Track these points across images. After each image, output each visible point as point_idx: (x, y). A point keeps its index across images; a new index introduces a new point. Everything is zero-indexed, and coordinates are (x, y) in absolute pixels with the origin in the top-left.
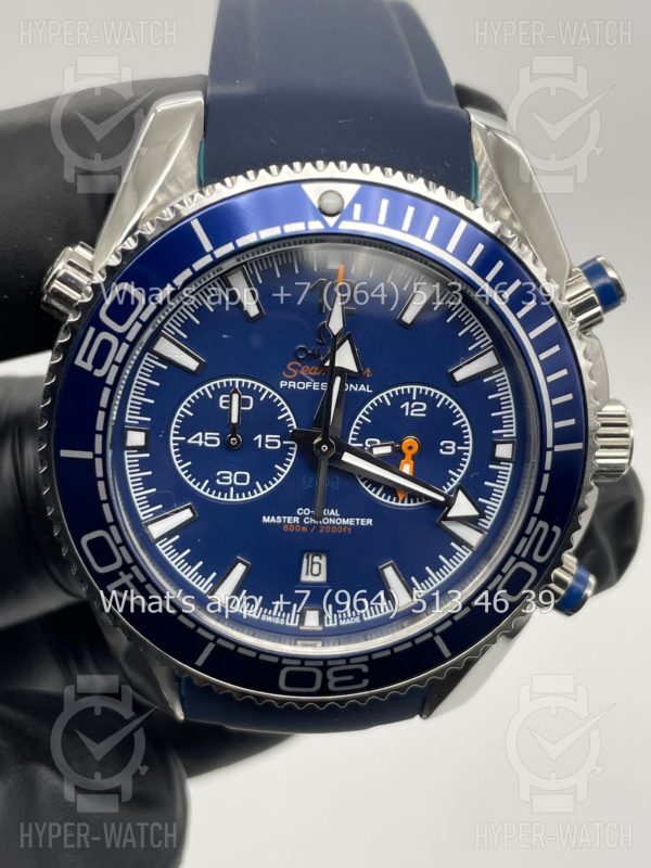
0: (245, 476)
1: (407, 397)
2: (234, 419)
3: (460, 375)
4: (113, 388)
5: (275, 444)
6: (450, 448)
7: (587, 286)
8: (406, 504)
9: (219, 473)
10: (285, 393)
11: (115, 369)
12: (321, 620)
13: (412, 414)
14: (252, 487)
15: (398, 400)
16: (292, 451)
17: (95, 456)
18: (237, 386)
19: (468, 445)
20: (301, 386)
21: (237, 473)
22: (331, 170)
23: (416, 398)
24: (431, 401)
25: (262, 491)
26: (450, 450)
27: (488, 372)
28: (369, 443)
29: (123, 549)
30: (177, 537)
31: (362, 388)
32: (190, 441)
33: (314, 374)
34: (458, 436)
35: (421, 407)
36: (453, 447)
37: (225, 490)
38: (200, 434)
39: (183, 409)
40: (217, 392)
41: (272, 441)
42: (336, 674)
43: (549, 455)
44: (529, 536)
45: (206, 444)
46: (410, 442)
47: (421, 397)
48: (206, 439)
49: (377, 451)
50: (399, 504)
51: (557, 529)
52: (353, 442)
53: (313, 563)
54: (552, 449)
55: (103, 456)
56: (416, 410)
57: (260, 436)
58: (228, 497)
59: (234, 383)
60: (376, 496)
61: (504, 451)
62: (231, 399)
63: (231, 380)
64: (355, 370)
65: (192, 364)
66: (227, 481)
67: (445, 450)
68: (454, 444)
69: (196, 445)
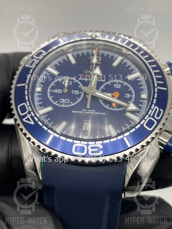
0: (68, 100)
1: (115, 83)
5: (77, 93)
8: (115, 110)
9: (61, 100)
11: (35, 65)
13: (117, 87)
14: (70, 103)
15: (112, 84)
16: (82, 95)
17: (26, 84)
19: (133, 95)
20: (85, 79)
21: (66, 100)
23: (118, 83)
24: (122, 84)
25: (73, 104)
26: (128, 96)
27: (138, 78)
30: (47, 115)
31: (102, 81)
32: (53, 91)
34: (131, 93)
35: (119, 85)
37: (62, 104)
38: (56, 90)
43: (156, 89)
44: (152, 110)
45: (58, 92)
46: (116, 93)
50: (113, 110)
51: (161, 110)
53: (87, 126)
54: (157, 87)
55: (28, 84)
57: (73, 91)
58: (63, 106)
60: (107, 107)
63: (66, 78)
64: (100, 74)
66: (63, 101)
67: (126, 96)
68: (129, 95)
69: (55, 93)
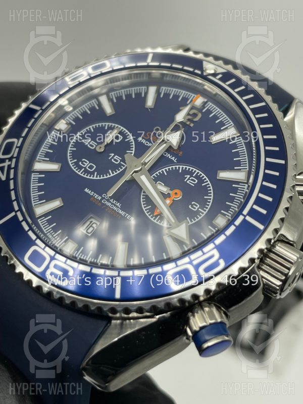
0: (93, 167)
1: (191, 173)
5: (117, 161)
8: (155, 221)
9: (83, 160)
13: (188, 182)
14: (92, 173)
15: (186, 172)
16: (122, 168)
20: (147, 143)
21: (91, 164)
23: (194, 175)
24: (201, 181)
25: (95, 177)
26: (195, 208)
28: (159, 183)
30: (43, 176)
31: (173, 158)
32: (83, 141)
35: (195, 181)
36: (197, 208)
37: (80, 168)
38: (89, 140)
39: (91, 127)
41: (116, 159)
45: (89, 146)
47: (197, 177)
48: (90, 143)
49: (160, 188)
50: (152, 219)
51: (222, 263)
56: (190, 181)
57: (113, 154)
58: (79, 172)
60: (144, 209)
66: (84, 165)
67: (192, 207)
68: (198, 206)
69: (85, 144)
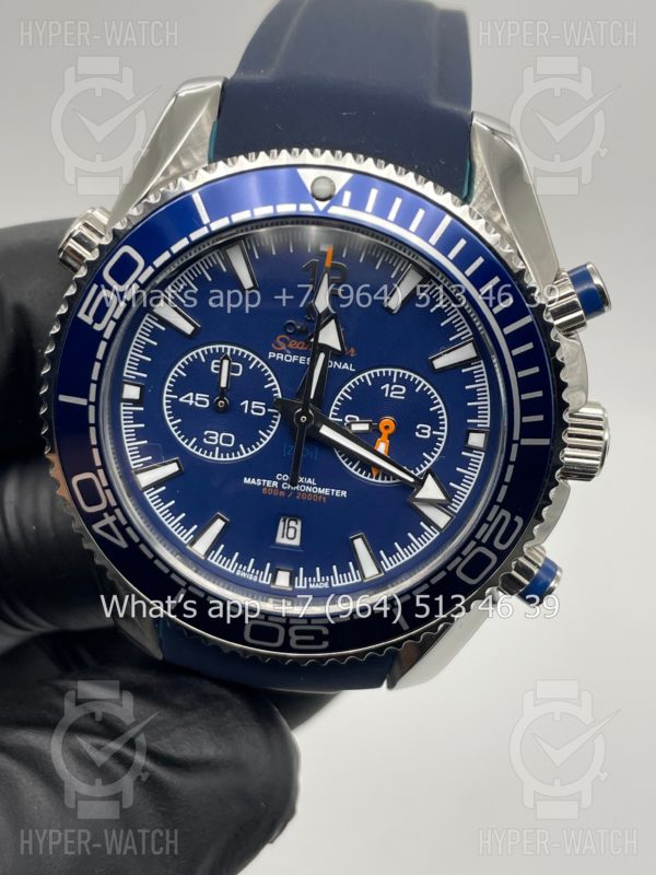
0: (230, 438)
1: (388, 380)
2: (223, 384)
3: (439, 363)
4: (110, 342)
5: (260, 411)
6: (426, 431)
7: (571, 290)
8: (379, 481)
9: (206, 433)
10: (273, 364)
11: (112, 324)
12: (292, 582)
13: (392, 396)
14: (235, 449)
15: (378, 381)
16: (276, 420)
17: (89, 403)
18: (228, 353)
19: (443, 431)
20: (288, 358)
21: (223, 434)
22: (326, 157)
23: (396, 383)
24: (411, 385)
25: (245, 454)
26: (426, 434)
27: (467, 363)
28: (349, 419)
29: (108, 492)
30: (164, 488)
31: (346, 366)
32: (181, 400)
33: (302, 348)
34: (434, 421)
35: (401, 390)
36: (428, 432)
37: (211, 449)
38: (191, 394)
39: (177, 370)
40: (210, 357)
41: (257, 408)
42: (298, 633)
43: (515, 447)
44: (490, 523)
45: (196, 404)
46: (388, 422)
47: (401, 381)
48: (197, 400)
49: (355, 427)
50: (373, 480)
51: (519, 520)
52: (333, 416)
53: (289, 527)
54: (518, 442)
55: (96, 404)
56: (395, 393)
57: (247, 402)
58: (213, 456)
59: (226, 349)
60: (352, 470)
61: (476, 440)
62: (221, 364)
63: (223, 346)
64: (339, 348)
65: (188, 328)
66: (214, 441)
67: (421, 433)
68: (429, 428)
69: (187, 404)
